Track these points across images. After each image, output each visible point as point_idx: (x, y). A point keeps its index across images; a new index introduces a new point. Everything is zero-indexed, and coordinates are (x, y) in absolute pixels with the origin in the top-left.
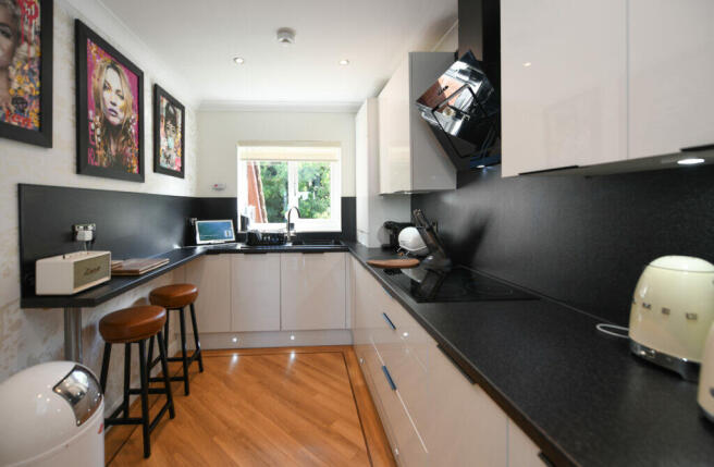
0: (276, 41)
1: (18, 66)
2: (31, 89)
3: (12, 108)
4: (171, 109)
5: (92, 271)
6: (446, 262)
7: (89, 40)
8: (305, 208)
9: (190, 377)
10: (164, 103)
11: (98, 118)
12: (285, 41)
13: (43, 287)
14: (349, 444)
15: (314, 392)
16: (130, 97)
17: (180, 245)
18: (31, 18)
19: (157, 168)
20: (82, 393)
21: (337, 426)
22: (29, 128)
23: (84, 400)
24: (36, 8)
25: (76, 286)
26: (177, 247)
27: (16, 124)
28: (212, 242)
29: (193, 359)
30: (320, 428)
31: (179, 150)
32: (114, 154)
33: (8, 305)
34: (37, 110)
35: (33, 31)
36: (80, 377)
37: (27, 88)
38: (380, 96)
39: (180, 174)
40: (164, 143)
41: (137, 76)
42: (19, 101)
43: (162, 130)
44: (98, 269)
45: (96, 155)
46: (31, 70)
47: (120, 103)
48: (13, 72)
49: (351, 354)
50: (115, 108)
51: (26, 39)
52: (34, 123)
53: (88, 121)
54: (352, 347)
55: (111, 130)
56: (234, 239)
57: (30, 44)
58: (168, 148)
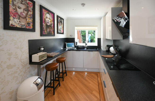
0: (81, 6)
1: (28, 17)
2: (31, 21)
3: (27, 25)
4: (61, 20)
5: (43, 57)
6: (120, 57)
7: (43, 9)
8: (92, 37)
9: (64, 77)
10: (59, 19)
11: (45, 24)
12: (83, 6)
13: (33, 60)
14: (96, 97)
15: (89, 83)
16: (52, 19)
17: (63, 48)
18: (31, 6)
19: (58, 33)
20: (39, 83)
21: (94, 92)
22: (31, 28)
23: (40, 85)
24: (32, 4)
25: (39, 60)
26: (62, 49)
27: (28, 28)
28: (69, 47)
29: (65, 73)
30: (90, 92)
31: (63, 28)
32: (48, 31)
33: (27, 64)
34: (32, 25)
35: (31, 9)
36: (39, 80)
37: (30, 21)
38: (106, 16)
39: (63, 33)
40: (59, 27)
41: (53, 14)
42: (28, 24)
43: (59, 25)
44: (44, 56)
45: (45, 32)
46: (31, 17)
47: (50, 20)
48: (27, 18)
49: (99, 74)
50: (48, 22)
51: (30, 11)
52: (32, 27)
53: (43, 25)
54: (99, 72)
55: (47, 26)
56: (74, 47)
57: (31, 12)
58: (60, 28)
